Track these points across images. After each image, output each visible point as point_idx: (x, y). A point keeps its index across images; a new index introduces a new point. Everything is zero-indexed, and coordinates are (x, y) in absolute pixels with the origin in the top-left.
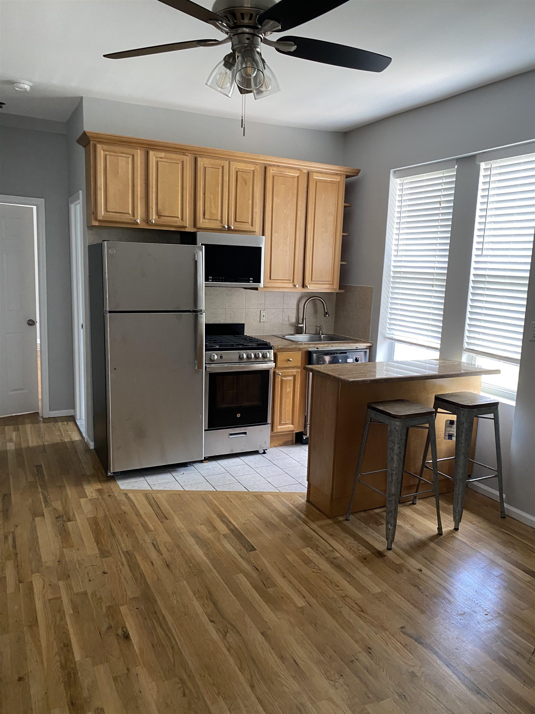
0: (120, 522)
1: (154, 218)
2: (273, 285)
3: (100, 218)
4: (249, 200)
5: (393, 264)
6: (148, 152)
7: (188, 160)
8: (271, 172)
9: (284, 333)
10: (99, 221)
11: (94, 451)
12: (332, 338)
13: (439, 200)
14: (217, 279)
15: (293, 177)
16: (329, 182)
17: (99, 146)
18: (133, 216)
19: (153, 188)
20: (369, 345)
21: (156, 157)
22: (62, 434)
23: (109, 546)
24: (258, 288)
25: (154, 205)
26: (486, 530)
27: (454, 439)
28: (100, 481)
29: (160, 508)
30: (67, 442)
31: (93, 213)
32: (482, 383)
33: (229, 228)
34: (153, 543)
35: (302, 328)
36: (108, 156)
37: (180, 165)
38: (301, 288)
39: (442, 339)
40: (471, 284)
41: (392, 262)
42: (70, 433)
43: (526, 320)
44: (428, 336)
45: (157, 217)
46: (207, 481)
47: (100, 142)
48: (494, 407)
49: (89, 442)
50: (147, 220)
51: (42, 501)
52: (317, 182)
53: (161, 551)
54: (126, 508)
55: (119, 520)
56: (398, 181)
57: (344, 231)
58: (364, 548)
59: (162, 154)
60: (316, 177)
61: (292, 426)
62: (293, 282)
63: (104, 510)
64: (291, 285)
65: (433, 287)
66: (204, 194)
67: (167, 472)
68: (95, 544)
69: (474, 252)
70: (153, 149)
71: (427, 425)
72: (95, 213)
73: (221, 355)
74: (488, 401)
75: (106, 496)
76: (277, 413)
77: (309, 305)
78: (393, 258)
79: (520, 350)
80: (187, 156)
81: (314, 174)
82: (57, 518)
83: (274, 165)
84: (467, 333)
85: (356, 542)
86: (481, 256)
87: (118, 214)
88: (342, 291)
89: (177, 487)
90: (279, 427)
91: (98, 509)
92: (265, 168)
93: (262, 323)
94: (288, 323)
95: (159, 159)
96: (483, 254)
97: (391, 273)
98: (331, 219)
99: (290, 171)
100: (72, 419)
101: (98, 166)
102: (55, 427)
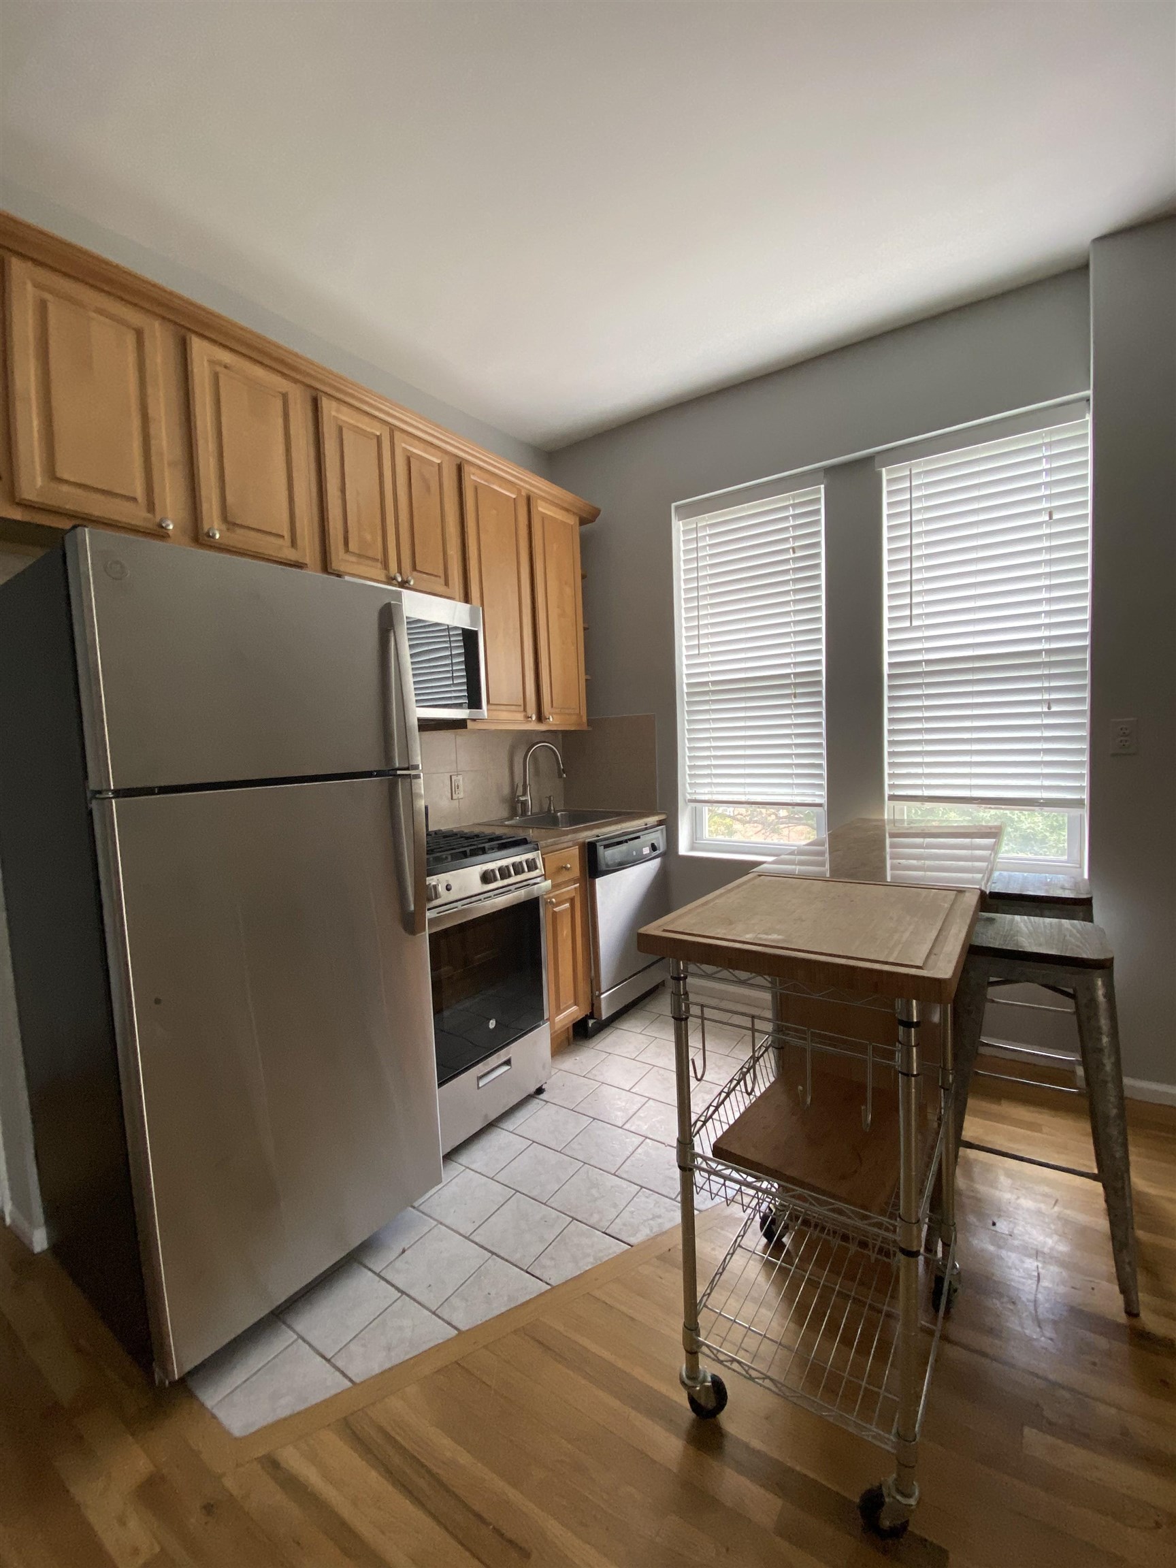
1: (217, 527)
2: (495, 715)
3: (27, 494)
4: (437, 527)
6: (185, 338)
7: (297, 397)
8: (471, 477)
9: (499, 816)
10: (26, 506)
13: (785, 546)
15: (507, 500)
16: (559, 522)
17: (16, 265)
18: (151, 507)
21: (212, 362)
24: (466, 721)
25: (214, 491)
33: (403, 581)
36: (51, 307)
37: (278, 403)
38: (536, 721)
44: (791, 785)
45: (224, 527)
50: (195, 530)
52: (544, 517)
56: (687, 524)
57: (585, 619)
59: (228, 362)
60: (540, 507)
61: (577, 1007)
62: (525, 710)
64: (520, 716)
67: (352, 1265)
70: (199, 335)
72: (7, 480)
73: (447, 881)
76: (552, 989)
78: (685, 661)
80: (295, 383)
81: (538, 501)
83: (474, 464)
84: (888, 769)
86: (910, 628)
87: (96, 497)
88: (590, 729)
90: (557, 1020)
92: (459, 466)
93: (456, 801)
95: (220, 370)
96: (914, 626)
97: (684, 686)
98: (569, 592)
99: (500, 483)
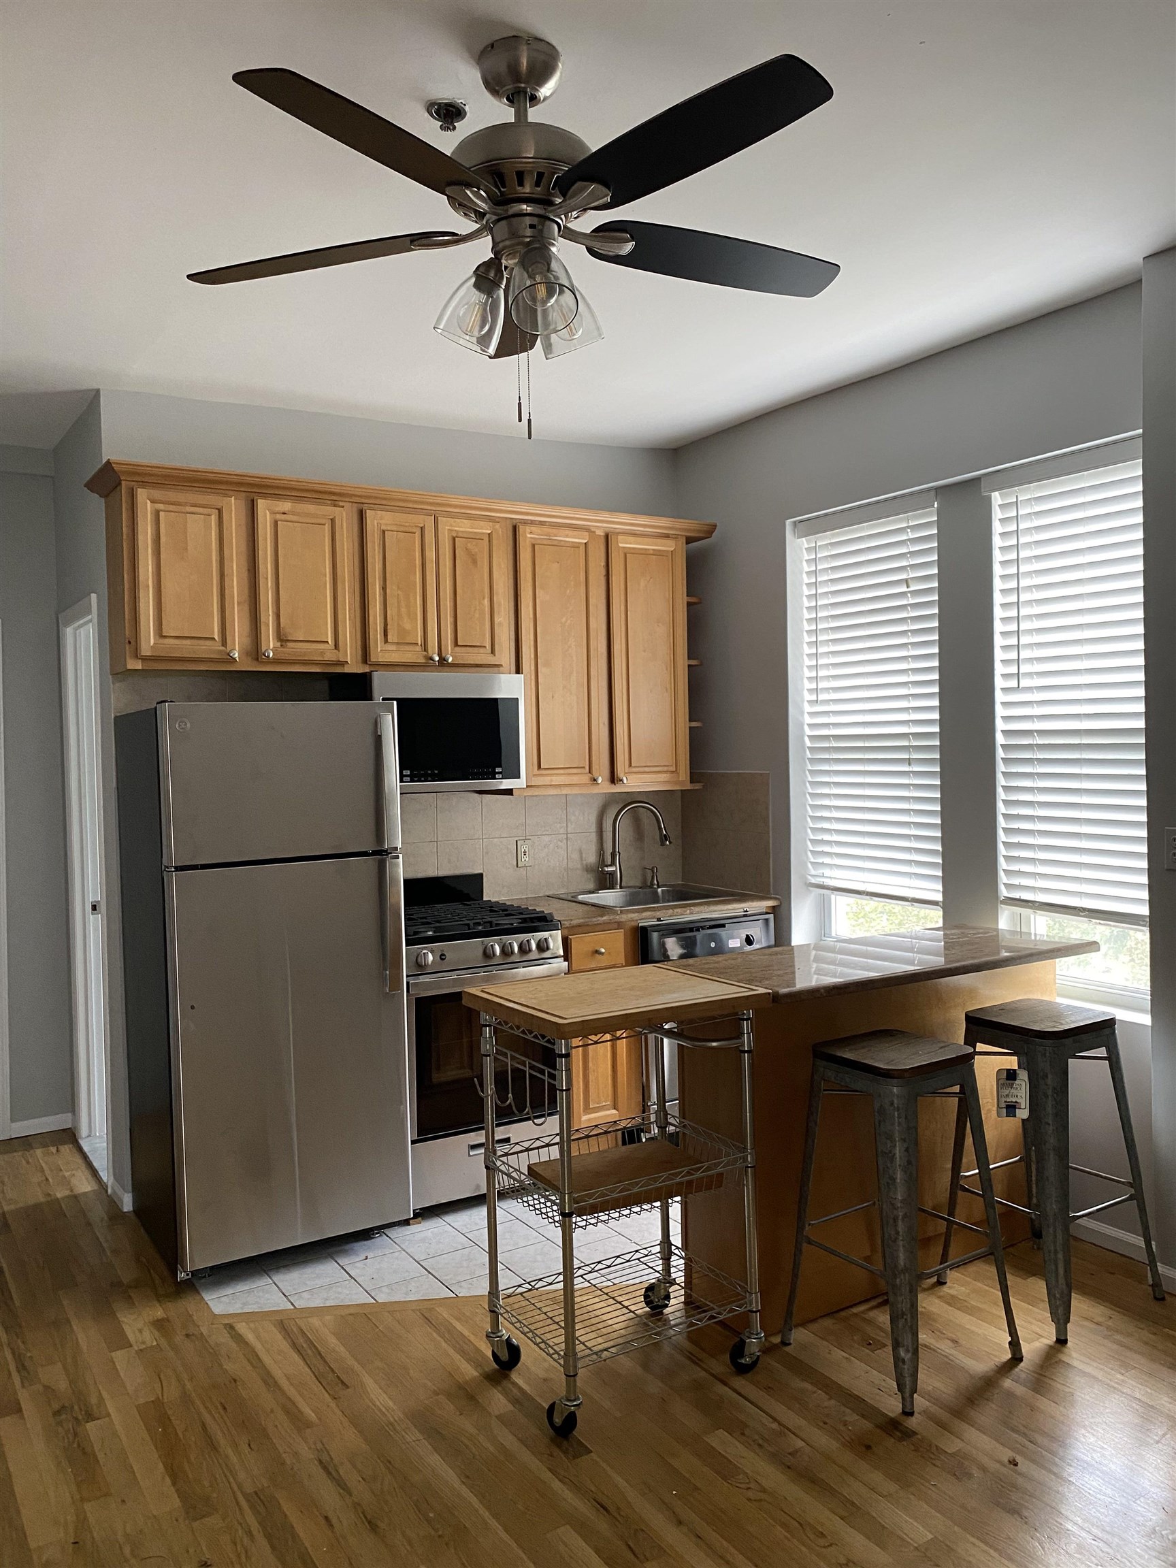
0: (225, 1408)
1: (271, 646)
2: (546, 780)
3: (145, 651)
4: (484, 598)
5: (808, 720)
6: (253, 501)
7: (345, 516)
8: (529, 536)
9: (573, 889)
10: (145, 659)
11: (133, 1217)
12: (682, 895)
13: (903, 576)
14: (423, 775)
15: (575, 546)
16: (652, 552)
17: (142, 494)
18: (224, 643)
19: (267, 579)
20: (771, 903)
21: (273, 513)
22: (47, 1179)
23: (206, 1484)
24: (512, 790)
25: (271, 618)
26: (1130, 1335)
27: (1023, 1113)
28: (160, 1298)
29: (322, 1357)
30: (63, 1198)
31: (130, 642)
32: (1057, 977)
33: (443, 661)
34: (321, 1462)
35: (612, 874)
36: (162, 514)
37: (327, 528)
38: (607, 784)
39: (945, 880)
40: (1000, 753)
41: (806, 716)
42: (67, 1174)
43: (1150, 825)
44: (909, 875)
45: (279, 644)
46: (429, 1273)
47: (144, 484)
48: (1107, 1031)
49: (119, 1193)
50: (255, 651)
51: (12, 1367)
52: (626, 553)
53: (345, 1484)
54: (236, 1366)
55: (223, 1401)
56: (804, 542)
57: (690, 656)
58: (858, 1417)
59: (286, 506)
60: (624, 543)
61: (614, 1112)
62: (590, 772)
63: (179, 1380)
64: (585, 779)
65: (909, 764)
66: (384, 589)
67: (326, 1258)
68: (168, 1481)
69: (999, 683)
70: (265, 496)
71: (957, 1089)
72: (133, 643)
73: (442, 951)
74: (1090, 1018)
75: (179, 1339)
76: (578, 1082)
77: (625, 824)
78: (807, 708)
79: (1145, 895)
80: (343, 507)
81: (620, 537)
82: (57, 1413)
83: (532, 522)
84: (1002, 864)
85: (833, 1402)
86: (1018, 689)
87: (188, 642)
88: (698, 786)
89: (355, 1296)
90: (584, 1118)
91: (162, 1377)
92: (515, 528)
93: (521, 869)
94: (579, 866)
95: (278, 517)
96: (1021, 686)
97: (806, 739)
98: (662, 631)
99: (567, 532)
100: (69, 1136)
101: (141, 537)
102: (28, 1162)
